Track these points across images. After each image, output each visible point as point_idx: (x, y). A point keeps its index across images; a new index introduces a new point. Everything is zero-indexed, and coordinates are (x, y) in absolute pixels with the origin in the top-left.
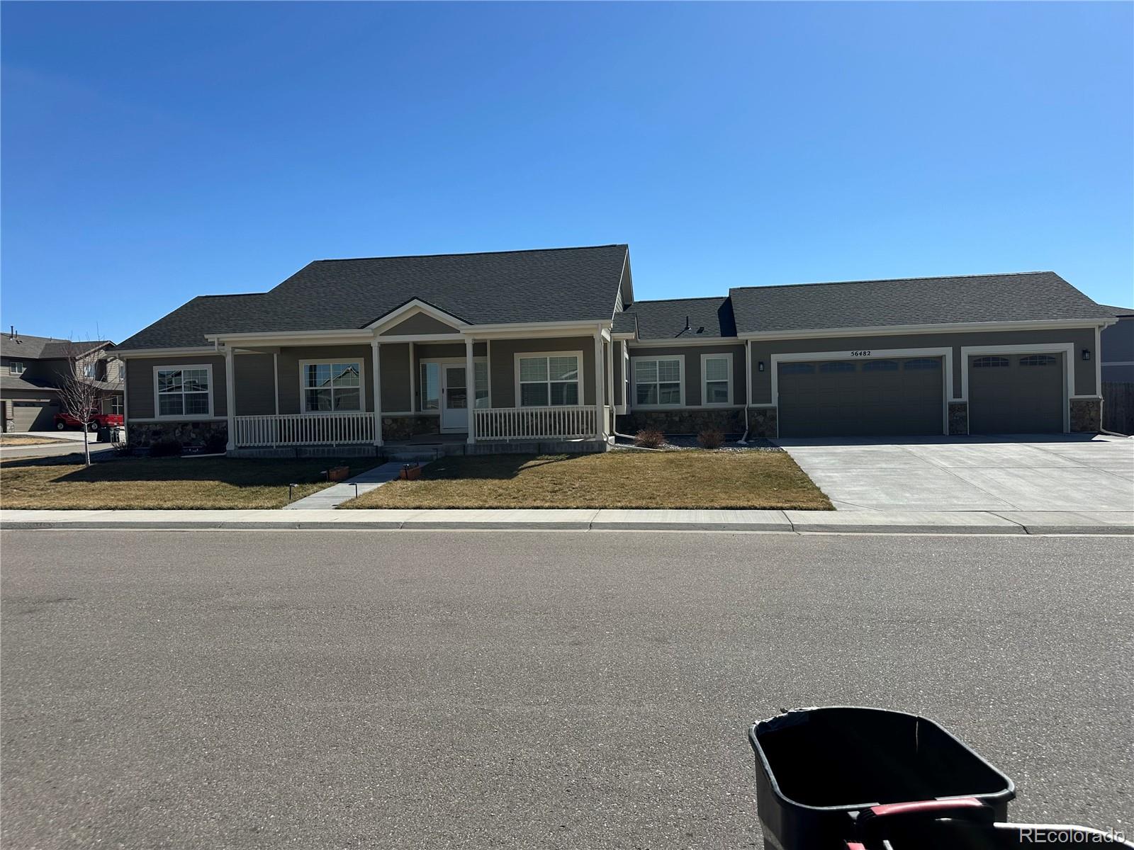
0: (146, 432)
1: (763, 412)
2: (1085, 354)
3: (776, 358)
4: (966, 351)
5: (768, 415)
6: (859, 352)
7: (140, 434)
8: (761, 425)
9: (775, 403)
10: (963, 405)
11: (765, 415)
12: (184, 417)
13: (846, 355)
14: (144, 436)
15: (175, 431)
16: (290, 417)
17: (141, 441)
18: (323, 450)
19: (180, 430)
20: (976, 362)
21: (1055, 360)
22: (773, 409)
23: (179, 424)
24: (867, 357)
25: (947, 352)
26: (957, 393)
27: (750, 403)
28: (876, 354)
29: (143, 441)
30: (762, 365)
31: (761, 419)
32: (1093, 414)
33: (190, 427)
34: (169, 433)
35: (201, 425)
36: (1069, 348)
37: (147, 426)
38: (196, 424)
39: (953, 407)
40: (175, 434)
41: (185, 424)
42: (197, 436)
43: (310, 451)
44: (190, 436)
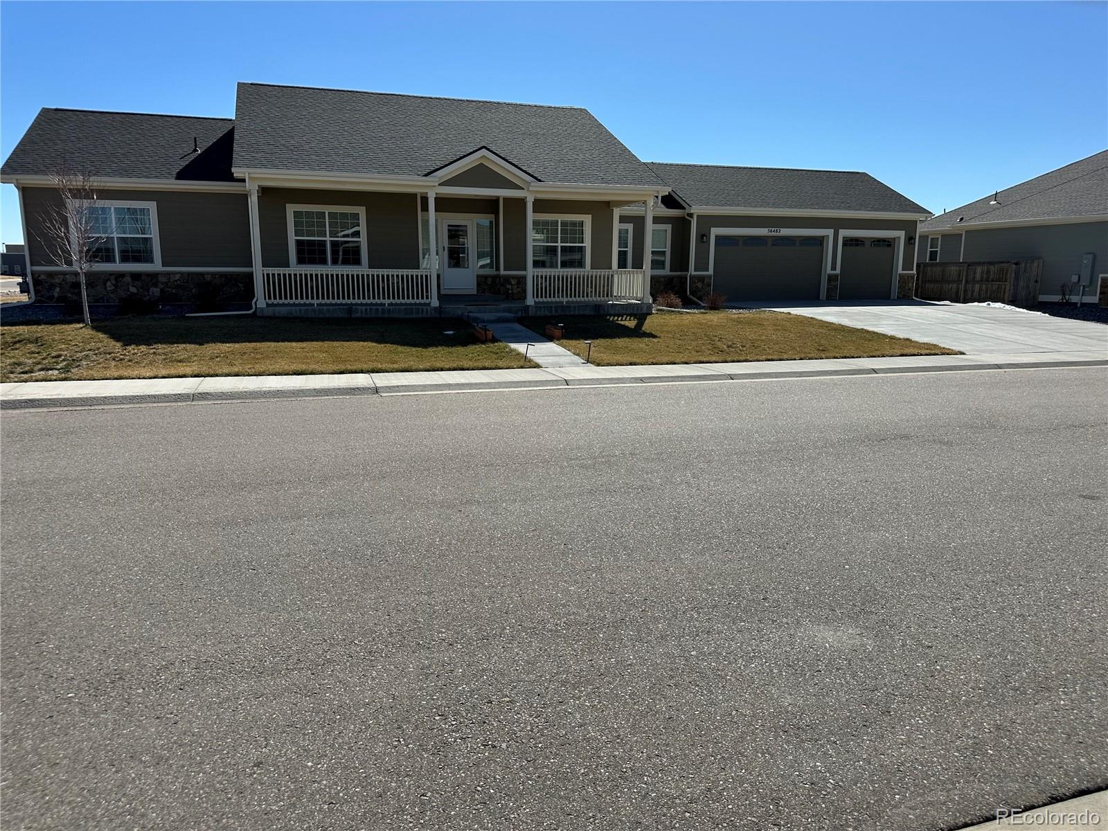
0: (60, 284)
1: (702, 279)
2: (910, 240)
3: (715, 231)
4: (843, 233)
5: (705, 282)
6: (773, 229)
7: (52, 286)
8: (700, 291)
9: (711, 272)
10: (836, 276)
11: (703, 282)
12: (118, 266)
13: (763, 232)
14: (58, 289)
15: (105, 284)
16: (276, 271)
17: (53, 296)
18: (377, 310)
19: (114, 283)
20: (849, 242)
21: (889, 243)
22: (709, 277)
23: (111, 275)
24: (778, 234)
25: (830, 232)
26: (834, 268)
27: (692, 271)
28: (785, 232)
29: (56, 295)
30: (703, 237)
31: (700, 285)
32: (910, 285)
33: (128, 279)
34: (96, 286)
35: (143, 277)
36: (901, 234)
37: (62, 276)
38: (136, 276)
39: (831, 278)
40: (106, 288)
41: (119, 276)
42: (138, 291)
43: (362, 311)
44: (128, 291)
